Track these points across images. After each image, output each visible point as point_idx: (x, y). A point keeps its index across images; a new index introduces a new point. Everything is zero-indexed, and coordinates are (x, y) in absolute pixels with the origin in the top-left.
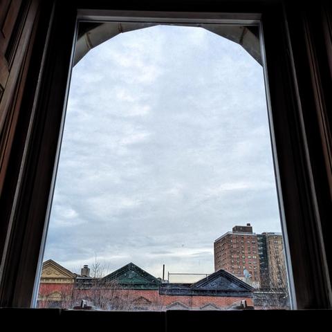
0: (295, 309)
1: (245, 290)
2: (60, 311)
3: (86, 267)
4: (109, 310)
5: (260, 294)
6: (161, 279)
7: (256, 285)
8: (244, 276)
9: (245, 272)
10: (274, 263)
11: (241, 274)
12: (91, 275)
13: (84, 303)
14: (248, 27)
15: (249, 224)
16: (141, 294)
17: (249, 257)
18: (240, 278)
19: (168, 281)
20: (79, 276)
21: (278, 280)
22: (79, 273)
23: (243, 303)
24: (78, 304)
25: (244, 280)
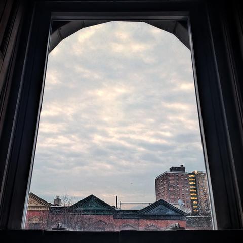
0: (216, 229)
1: (180, 215)
2: (43, 232)
3: (58, 198)
4: (78, 231)
5: (191, 217)
6: (114, 207)
7: (188, 211)
8: (179, 204)
9: (180, 201)
10: (202, 194)
11: (177, 203)
12: (62, 204)
13: (60, 226)
14: (179, 21)
15: (182, 165)
16: (100, 218)
17: (183, 190)
18: (176, 206)
19: (120, 208)
20: (53, 205)
21: (205, 207)
22: (53, 203)
23: (177, 225)
24: (55, 226)
25: (179, 207)
